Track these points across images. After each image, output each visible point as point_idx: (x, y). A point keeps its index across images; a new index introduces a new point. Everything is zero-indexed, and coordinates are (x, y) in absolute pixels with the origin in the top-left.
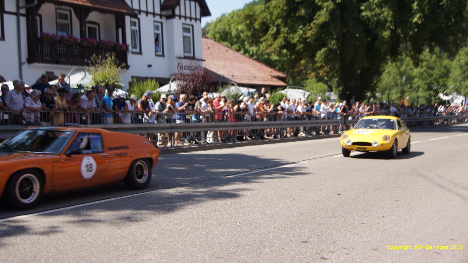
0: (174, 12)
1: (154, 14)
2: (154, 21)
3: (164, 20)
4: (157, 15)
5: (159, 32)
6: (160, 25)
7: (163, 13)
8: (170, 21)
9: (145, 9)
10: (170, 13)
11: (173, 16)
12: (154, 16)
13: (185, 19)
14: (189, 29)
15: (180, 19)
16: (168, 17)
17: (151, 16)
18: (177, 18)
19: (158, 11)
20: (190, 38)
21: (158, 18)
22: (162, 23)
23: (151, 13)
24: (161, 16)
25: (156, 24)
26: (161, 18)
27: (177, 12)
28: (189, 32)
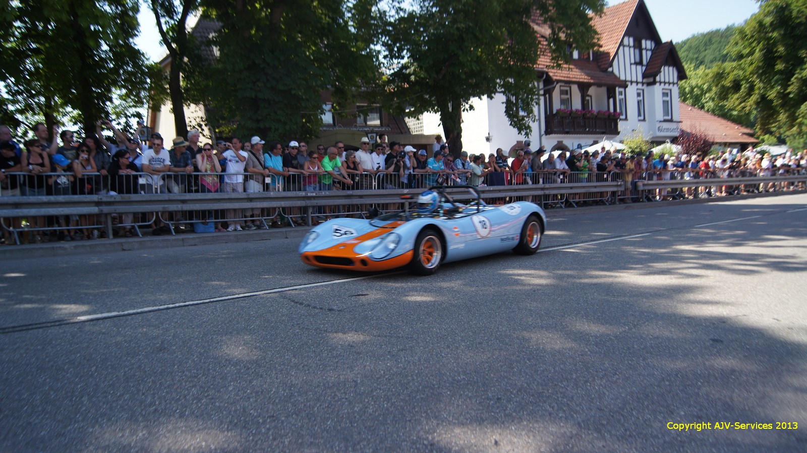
0: (655, 79)
1: (637, 83)
2: (637, 89)
3: (645, 87)
4: (640, 83)
5: (641, 98)
6: (641, 92)
7: (645, 80)
8: (651, 87)
9: (630, 80)
10: (651, 80)
11: (654, 83)
12: (637, 85)
13: (665, 85)
14: (667, 94)
15: (660, 84)
16: (649, 84)
17: (634, 84)
18: (658, 84)
19: (640, 79)
20: (668, 102)
21: (640, 86)
22: (643, 90)
23: (634, 82)
24: (643, 84)
25: (639, 91)
26: (643, 85)
27: (658, 79)
28: (667, 96)
